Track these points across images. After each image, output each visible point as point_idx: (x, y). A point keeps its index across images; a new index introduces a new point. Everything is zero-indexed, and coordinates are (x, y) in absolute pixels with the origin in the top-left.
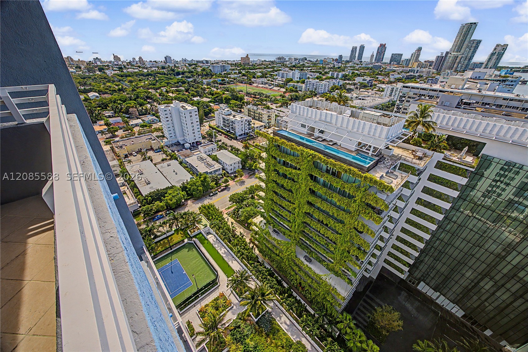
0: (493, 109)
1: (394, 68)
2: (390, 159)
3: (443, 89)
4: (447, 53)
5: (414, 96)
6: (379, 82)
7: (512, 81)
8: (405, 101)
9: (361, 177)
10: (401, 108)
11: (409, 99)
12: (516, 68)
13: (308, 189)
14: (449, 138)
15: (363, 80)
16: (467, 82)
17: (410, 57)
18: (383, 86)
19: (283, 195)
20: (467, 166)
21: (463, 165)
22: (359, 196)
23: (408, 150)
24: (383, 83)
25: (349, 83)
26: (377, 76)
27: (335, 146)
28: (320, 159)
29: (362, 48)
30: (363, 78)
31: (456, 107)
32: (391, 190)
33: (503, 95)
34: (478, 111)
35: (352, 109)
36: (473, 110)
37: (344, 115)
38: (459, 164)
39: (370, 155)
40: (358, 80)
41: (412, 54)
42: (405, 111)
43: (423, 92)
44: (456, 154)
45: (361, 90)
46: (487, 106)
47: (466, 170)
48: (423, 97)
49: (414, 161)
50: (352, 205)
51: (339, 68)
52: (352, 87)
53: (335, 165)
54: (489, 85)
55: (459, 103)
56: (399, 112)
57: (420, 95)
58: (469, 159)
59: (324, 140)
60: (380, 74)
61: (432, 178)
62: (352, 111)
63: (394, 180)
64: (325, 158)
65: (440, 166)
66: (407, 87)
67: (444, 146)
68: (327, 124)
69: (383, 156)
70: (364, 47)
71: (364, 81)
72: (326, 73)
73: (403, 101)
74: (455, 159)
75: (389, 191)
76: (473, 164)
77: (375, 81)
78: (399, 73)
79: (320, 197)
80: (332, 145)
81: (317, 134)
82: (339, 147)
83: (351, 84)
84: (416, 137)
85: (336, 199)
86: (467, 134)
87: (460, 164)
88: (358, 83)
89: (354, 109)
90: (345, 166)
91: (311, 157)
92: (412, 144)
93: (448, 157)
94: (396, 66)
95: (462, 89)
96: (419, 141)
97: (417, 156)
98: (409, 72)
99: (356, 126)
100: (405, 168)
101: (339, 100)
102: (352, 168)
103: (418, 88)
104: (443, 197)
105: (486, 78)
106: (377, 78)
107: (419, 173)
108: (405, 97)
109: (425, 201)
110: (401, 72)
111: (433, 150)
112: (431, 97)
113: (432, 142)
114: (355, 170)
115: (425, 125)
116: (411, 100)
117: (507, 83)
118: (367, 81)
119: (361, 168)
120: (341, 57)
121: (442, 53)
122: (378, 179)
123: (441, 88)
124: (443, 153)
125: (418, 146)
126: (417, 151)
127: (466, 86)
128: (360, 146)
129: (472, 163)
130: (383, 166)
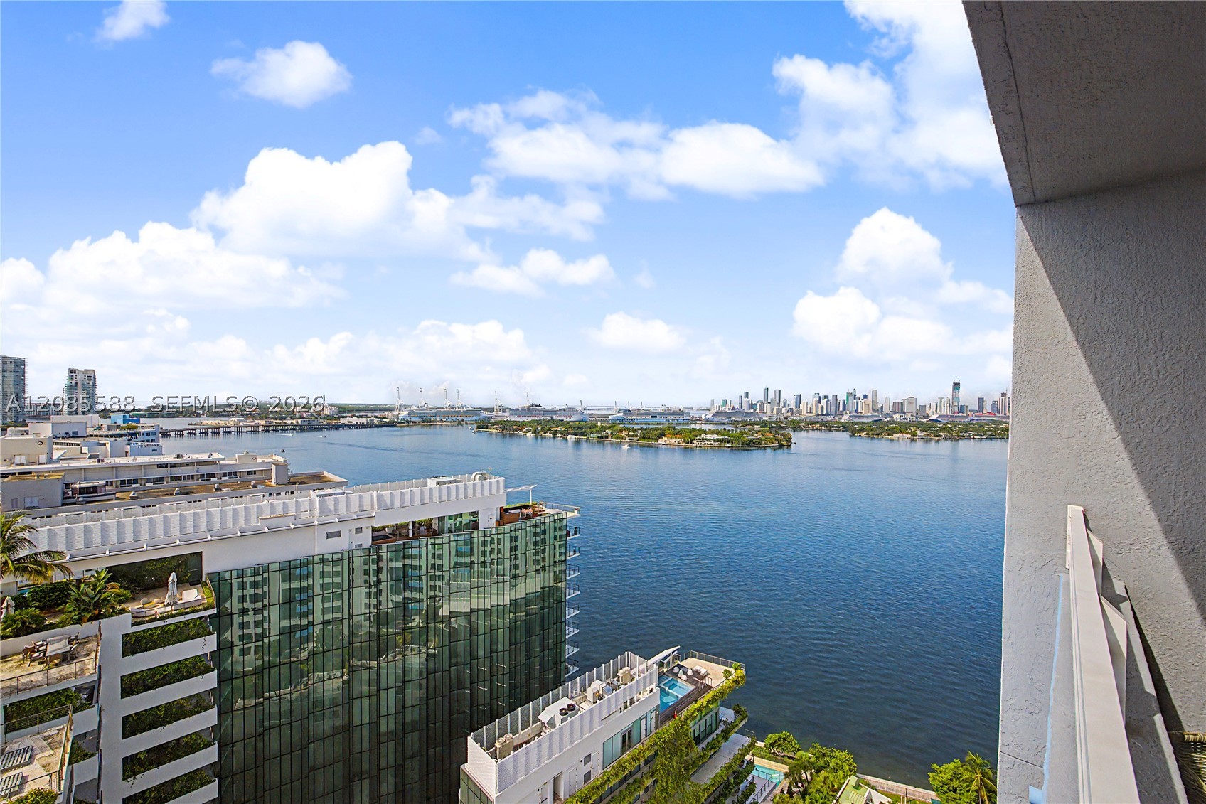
0: (149, 488)
7: (148, 434)
14: (115, 574)
16: (55, 446)
20: (198, 611)
21: (187, 613)
31: (63, 505)
33: (152, 460)
34: (123, 499)
36: (112, 500)
38: (175, 616)
44: (156, 600)
46: (134, 486)
47: (200, 618)
49: (55, 673)
54: (108, 446)
55: (64, 493)
58: (191, 595)
61: (131, 686)
65: (133, 645)
67: (117, 595)
74: (161, 609)
76: (205, 601)
86: (153, 548)
87: (182, 615)
92: (9, 637)
93: (143, 615)
95: (50, 461)
96: (32, 617)
97: (53, 658)
100: (34, 711)
104: (188, 707)
105: (90, 433)
107: (89, 694)
109: (149, 751)
111: (91, 619)
113: (76, 600)
117: (141, 438)
124: (123, 611)
125: (36, 631)
126: (41, 646)
127: (57, 455)
129: (203, 599)
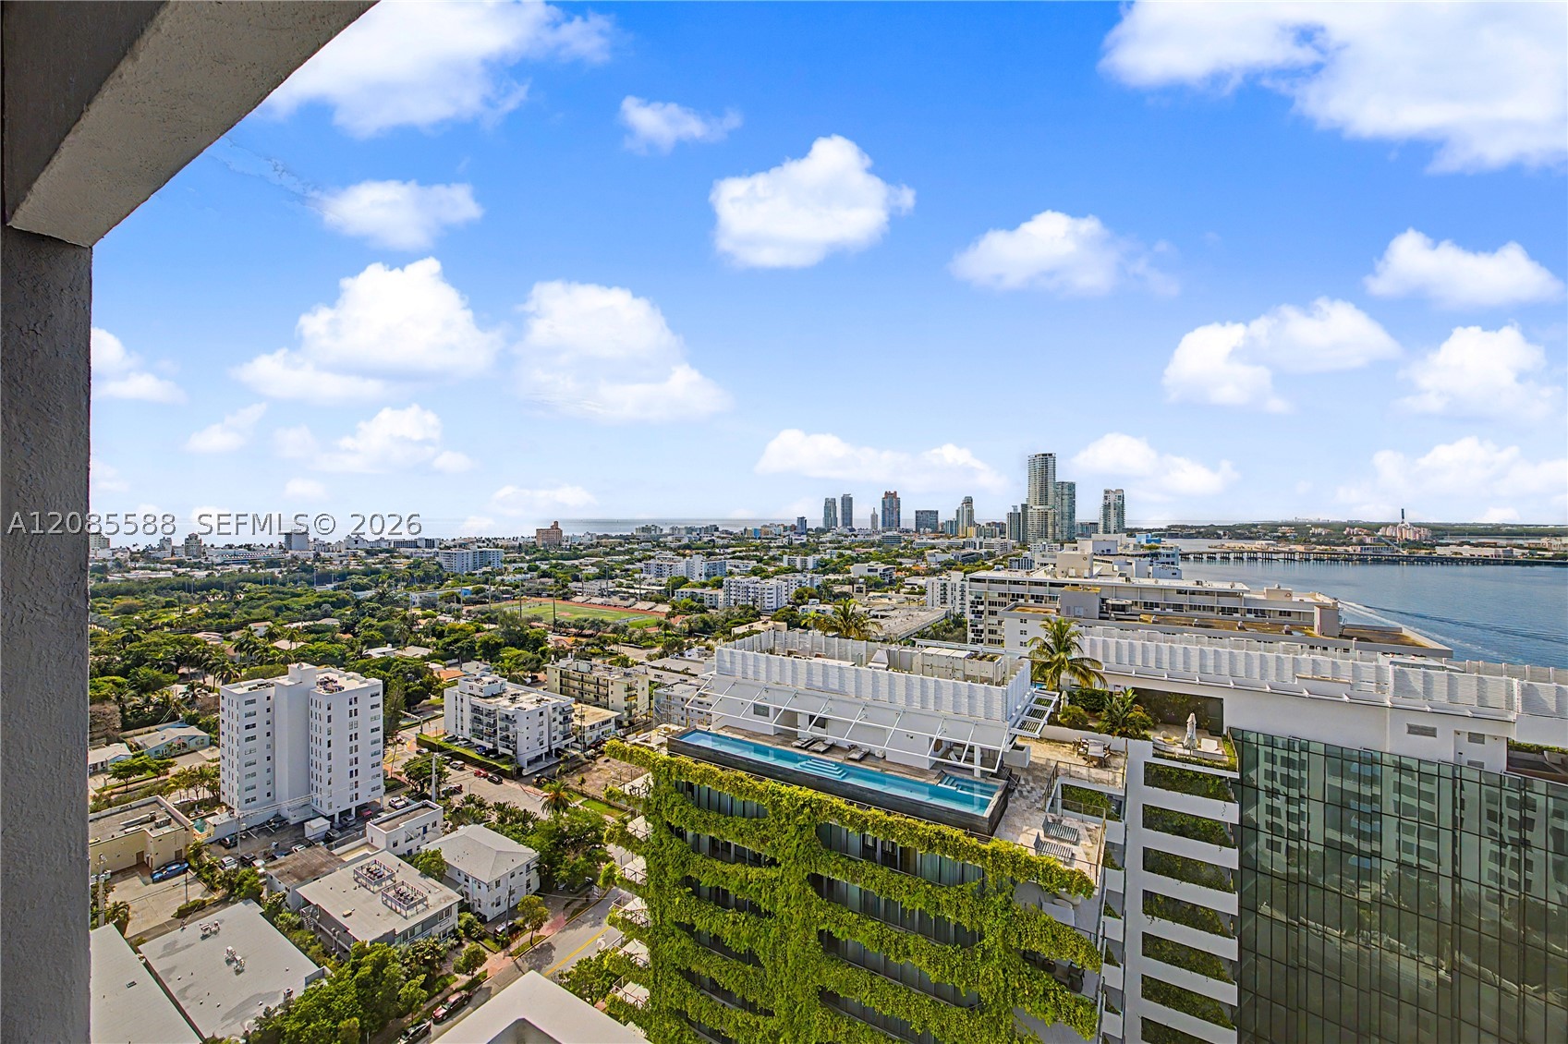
0: (1169, 614)
1: (929, 541)
2: (1030, 778)
3: (1054, 580)
4: (1025, 507)
5: (1003, 599)
6: (908, 573)
7: (1168, 556)
8: (986, 613)
9: (983, 855)
10: (982, 631)
11: (993, 608)
12: (1156, 530)
13: (813, 938)
14: (1141, 696)
15: (869, 570)
16: (1095, 563)
17: (955, 517)
18: (921, 581)
19: (721, 981)
20: (1218, 767)
21: (1206, 765)
22: (993, 927)
23: (1060, 742)
24: (918, 574)
25: (838, 580)
26: (898, 560)
27: (869, 760)
28: (836, 812)
29: (847, 501)
30: (867, 565)
31: (1100, 618)
32: (1083, 885)
33: (1173, 584)
34: (1146, 621)
35: (886, 646)
36: (1137, 621)
37: (870, 664)
38: (1194, 763)
39: (977, 774)
40: (857, 570)
41: (958, 511)
42: (993, 637)
43: (1016, 589)
44: (1175, 738)
45: (871, 594)
46: (1156, 609)
47: (1221, 777)
48: (1021, 601)
49: (1094, 773)
50: (983, 972)
51: (803, 545)
52: (847, 588)
53: (889, 828)
54: (1134, 565)
55: (1101, 608)
56: (982, 641)
57: (1013, 595)
58: (1210, 745)
59: (832, 748)
60: (902, 556)
61: (1153, 819)
62: (889, 652)
63: (1075, 849)
64: (854, 808)
66: (978, 580)
67: (1141, 719)
68: (834, 696)
69: (1011, 774)
70: (851, 499)
71: (871, 574)
72: (774, 558)
73: (982, 612)
74: (1178, 750)
75: (1080, 890)
76: (1227, 759)
77: (898, 570)
78: (944, 551)
79: (859, 960)
80: (859, 761)
81: (807, 731)
82: (882, 764)
83: (843, 583)
84: (1065, 704)
85: (921, 958)
86: (1172, 679)
87: (1200, 764)
88: (860, 577)
89: (893, 648)
90: (922, 825)
91: (807, 810)
92: (1064, 726)
93: (1163, 748)
94: (932, 535)
95: (1091, 577)
96: (1079, 714)
97: (1093, 758)
98: (963, 548)
99: (917, 693)
100: (1079, 799)
101: (845, 626)
102: (947, 830)
103: (1003, 582)
104: (1206, 875)
105: (1120, 552)
106: (901, 564)
107: (1118, 807)
108: (982, 603)
109: (1166, 899)
110: (949, 548)
111: (1121, 734)
112: (1038, 599)
113: (1109, 711)
114: (958, 833)
115: (1076, 669)
116: (1000, 609)
117: (1162, 559)
118: (879, 572)
119: (968, 823)
120: (802, 520)
121: (1015, 507)
122: (1032, 852)
123: (1049, 578)
124: (1146, 738)
125: (1082, 728)
126: (1085, 743)
127: (1096, 571)
128: (940, 752)
129: (1225, 756)
130: (1022, 804)
